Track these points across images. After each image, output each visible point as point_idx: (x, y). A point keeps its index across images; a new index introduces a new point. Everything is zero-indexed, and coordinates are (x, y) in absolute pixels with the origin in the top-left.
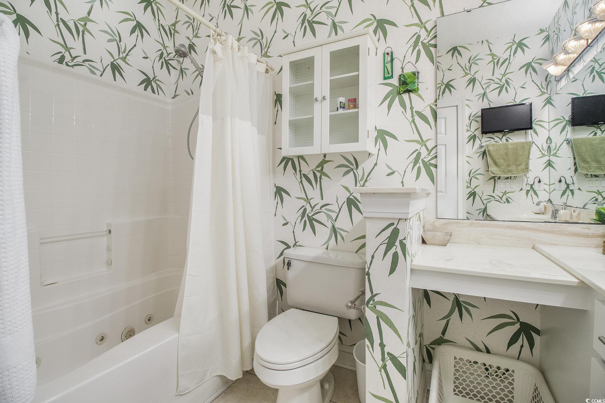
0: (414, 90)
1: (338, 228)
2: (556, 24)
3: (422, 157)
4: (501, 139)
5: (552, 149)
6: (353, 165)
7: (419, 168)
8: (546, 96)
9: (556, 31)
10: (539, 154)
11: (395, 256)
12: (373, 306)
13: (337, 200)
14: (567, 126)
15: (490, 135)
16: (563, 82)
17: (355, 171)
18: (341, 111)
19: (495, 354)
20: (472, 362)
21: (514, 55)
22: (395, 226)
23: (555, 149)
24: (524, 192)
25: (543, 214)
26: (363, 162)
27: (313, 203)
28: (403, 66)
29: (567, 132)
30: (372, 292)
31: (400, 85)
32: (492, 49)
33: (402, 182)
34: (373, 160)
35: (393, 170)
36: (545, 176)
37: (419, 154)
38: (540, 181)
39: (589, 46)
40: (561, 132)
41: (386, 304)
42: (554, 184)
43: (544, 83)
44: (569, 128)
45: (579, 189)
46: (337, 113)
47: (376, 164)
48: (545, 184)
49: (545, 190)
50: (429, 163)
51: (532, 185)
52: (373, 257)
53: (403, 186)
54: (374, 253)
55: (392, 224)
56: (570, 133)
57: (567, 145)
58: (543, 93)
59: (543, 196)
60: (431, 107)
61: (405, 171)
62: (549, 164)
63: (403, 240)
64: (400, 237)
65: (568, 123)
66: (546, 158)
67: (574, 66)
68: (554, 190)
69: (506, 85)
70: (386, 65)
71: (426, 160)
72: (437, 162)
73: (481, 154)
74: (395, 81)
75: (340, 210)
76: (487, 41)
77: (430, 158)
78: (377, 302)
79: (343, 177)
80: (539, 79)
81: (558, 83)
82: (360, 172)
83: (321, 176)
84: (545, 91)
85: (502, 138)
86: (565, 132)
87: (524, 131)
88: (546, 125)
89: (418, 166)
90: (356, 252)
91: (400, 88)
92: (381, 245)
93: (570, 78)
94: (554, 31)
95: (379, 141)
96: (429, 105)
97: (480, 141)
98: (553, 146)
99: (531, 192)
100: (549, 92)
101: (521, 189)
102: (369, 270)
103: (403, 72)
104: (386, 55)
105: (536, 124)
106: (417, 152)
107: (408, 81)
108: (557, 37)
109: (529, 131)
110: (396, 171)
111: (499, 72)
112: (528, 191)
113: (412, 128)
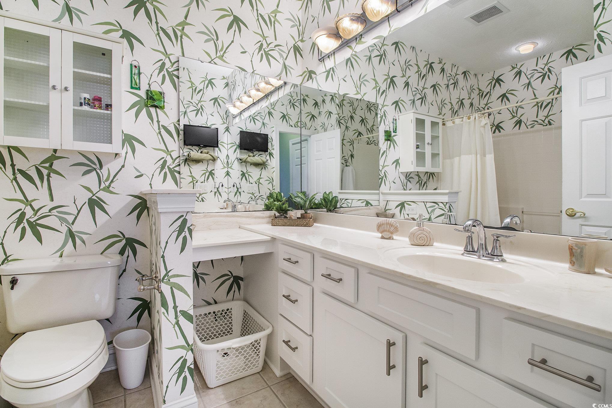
0: (161, 107)
1: (76, 232)
2: (233, 78)
3: (168, 164)
4: (198, 152)
5: (229, 163)
6: (96, 165)
7: (165, 173)
8: (226, 125)
9: (233, 82)
10: (222, 166)
11: (185, 239)
12: (167, 280)
13: (75, 201)
14: (237, 149)
15: (190, 147)
16: (237, 120)
17: (98, 171)
18: (86, 108)
19: (220, 303)
20: (207, 314)
21: (206, 88)
22: (184, 217)
23: (231, 164)
24: (213, 193)
25: (225, 209)
26: (108, 163)
27: (36, 205)
28: (150, 83)
29: (237, 153)
30: (166, 268)
31: (147, 99)
32: (191, 78)
33: (150, 184)
34: (119, 162)
35: (141, 173)
36: (225, 181)
37: (165, 162)
38: (222, 186)
39: (254, 104)
40: (234, 153)
41: (178, 276)
42: (230, 188)
43: (225, 116)
44: (238, 150)
45: (244, 192)
46: (80, 108)
47: (123, 166)
48: (225, 187)
49: (225, 192)
50: (174, 169)
51: (218, 188)
52: (167, 242)
53: (151, 188)
54: (168, 239)
55: (183, 216)
56: (239, 154)
57: (237, 162)
58: (224, 123)
59: (225, 196)
60: (174, 125)
61: (153, 175)
62: (228, 174)
63: (190, 226)
64: (188, 225)
65: (238, 147)
66: (226, 170)
67: (244, 112)
68: (231, 192)
69: (201, 110)
70: (134, 76)
71: (171, 167)
72: (180, 169)
73: (183, 161)
74: (142, 93)
75: (79, 212)
76: (187, 69)
77: (174, 165)
78: (171, 276)
79: (82, 176)
80: (223, 113)
81: (234, 119)
82: (104, 172)
83: (50, 174)
84: (225, 121)
85: (198, 150)
86: (236, 153)
87: (213, 148)
88: (226, 146)
89: (164, 171)
90: (102, 254)
91: (147, 101)
92: (173, 232)
93: (242, 119)
94: (232, 82)
95: (126, 144)
96: (173, 123)
97: (183, 151)
98: (230, 161)
99: (217, 193)
100: (227, 123)
101: (211, 191)
102: (163, 254)
103: (150, 89)
104: (134, 68)
105: (220, 144)
106: (163, 160)
107: (155, 97)
108: (234, 87)
109: (216, 149)
110: (145, 174)
111: (197, 98)
112: (215, 192)
113: (159, 139)
